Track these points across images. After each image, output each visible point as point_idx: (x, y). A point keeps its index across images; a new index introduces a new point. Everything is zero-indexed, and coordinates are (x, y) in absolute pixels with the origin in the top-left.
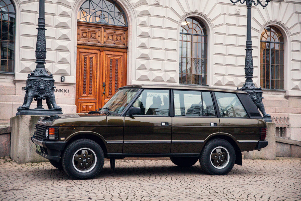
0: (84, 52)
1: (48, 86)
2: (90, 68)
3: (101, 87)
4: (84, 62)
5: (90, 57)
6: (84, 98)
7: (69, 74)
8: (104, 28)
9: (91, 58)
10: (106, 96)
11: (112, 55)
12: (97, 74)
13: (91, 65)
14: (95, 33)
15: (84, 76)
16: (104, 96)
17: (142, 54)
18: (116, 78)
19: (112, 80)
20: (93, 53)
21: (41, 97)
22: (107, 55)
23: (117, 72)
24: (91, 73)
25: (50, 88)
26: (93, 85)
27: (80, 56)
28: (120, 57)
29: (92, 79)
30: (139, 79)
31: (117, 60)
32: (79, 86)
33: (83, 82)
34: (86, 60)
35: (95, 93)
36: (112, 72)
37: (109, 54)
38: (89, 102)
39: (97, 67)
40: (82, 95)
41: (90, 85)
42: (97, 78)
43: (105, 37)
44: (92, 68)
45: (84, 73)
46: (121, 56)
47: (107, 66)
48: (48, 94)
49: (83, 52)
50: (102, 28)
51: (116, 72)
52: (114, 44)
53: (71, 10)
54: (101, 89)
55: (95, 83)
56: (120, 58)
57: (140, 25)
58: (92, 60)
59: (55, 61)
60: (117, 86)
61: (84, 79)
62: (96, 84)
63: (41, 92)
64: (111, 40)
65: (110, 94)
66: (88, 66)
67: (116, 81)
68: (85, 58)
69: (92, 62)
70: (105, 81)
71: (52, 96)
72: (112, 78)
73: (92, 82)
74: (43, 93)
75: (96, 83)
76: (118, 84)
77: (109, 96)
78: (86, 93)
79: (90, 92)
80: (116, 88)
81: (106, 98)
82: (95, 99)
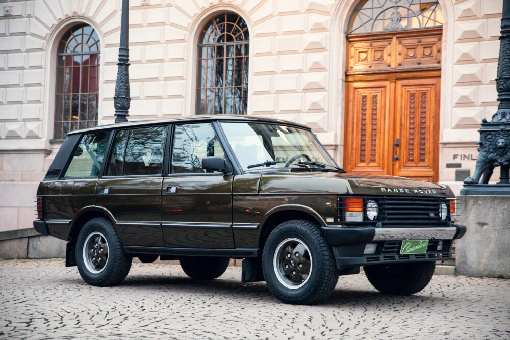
0: (362, 88)
2: (373, 114)
3: (391, 148)
4: (363, 104)
5: (373, 95)
6: (360, 170)
7: (326, 129)
8: (397, 38)
9: (375, 97)
10: (402, 164)
11: (413, 85)
12: (384, 125)
13: (374, 109)
14: (381, 50)
15: (362, 130)
16: (397, 163)
17: (464, 76)
18: (421, 128)
19: (413, 134)
20: (377, 87)
22: (405, 87)
23: (424, 116)
24: (374, 123)
26: (377, 146)
27: (354, 95)
28: (431, 86)
29: (376, 135)
30: (459, 126)
31: (424, 94)
32: (353, 148)
33: (360, 142)
34: (365, 101)
35: (381, 159)
36: (413, 118)
37: (407, 86)
39: (385, 112)
40: (359, 165)
41: (372, 145)
42: (384, 133)
43: (400, 54)
44: (376, 114)
45: (362, 125)
46: (432, 84)
47: (403, 107)
49: (359, 88)
50: (394, 38)
51: (422, 118)
52: (419, 64)
53: (331, 17)
54: (392, 151)
55: (382, 142)
56: (429, 89)
57: (462, 18)
58: (376, 101)
59: (303, 110)
60: (424, 144)
61: (362, 135)
62: (384, 143)
64: (412, 57)
65: (409, 160)
66: (369, 112)
67: (421, 133)
68: (364, 97)
69: (376, 104)
70: (401, 136)
72: (413, 128)
73: (375, 140)
75: (384, 140)
76: (426, 139)
77: (409, 162)
78: (366, 160)
79: (373, 159)
80: (423, 147)
81: (402, 167)
82: (382, 170)
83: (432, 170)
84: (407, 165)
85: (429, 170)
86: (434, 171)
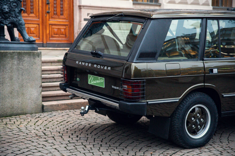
1: (13, 7)
3: (44, 4)
10: (50, 16)
16: (48, 15)
21: (5, 23)
25: (17, 10)
26: (34, 3)
35: (38, 12)
38: (31, 24)
41: (31, 2)
48: (15, 19)
54: (45, 7)
60: (63, 4)
63: (5, 16)
65: (54, 14)
71: (21, 22)
74: (8, 18)
76: (64, 1)
77: (54, 15)
78: (27, 12)
79: (32, 11)
80: (62, 6)
81: (51, 18)
82: (38, 20)
83: (68, 21)
84: (53, 17)
85: (66, 21)
86: (69, 22)
